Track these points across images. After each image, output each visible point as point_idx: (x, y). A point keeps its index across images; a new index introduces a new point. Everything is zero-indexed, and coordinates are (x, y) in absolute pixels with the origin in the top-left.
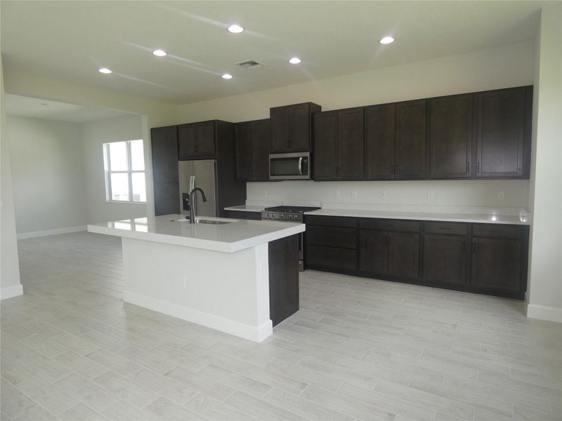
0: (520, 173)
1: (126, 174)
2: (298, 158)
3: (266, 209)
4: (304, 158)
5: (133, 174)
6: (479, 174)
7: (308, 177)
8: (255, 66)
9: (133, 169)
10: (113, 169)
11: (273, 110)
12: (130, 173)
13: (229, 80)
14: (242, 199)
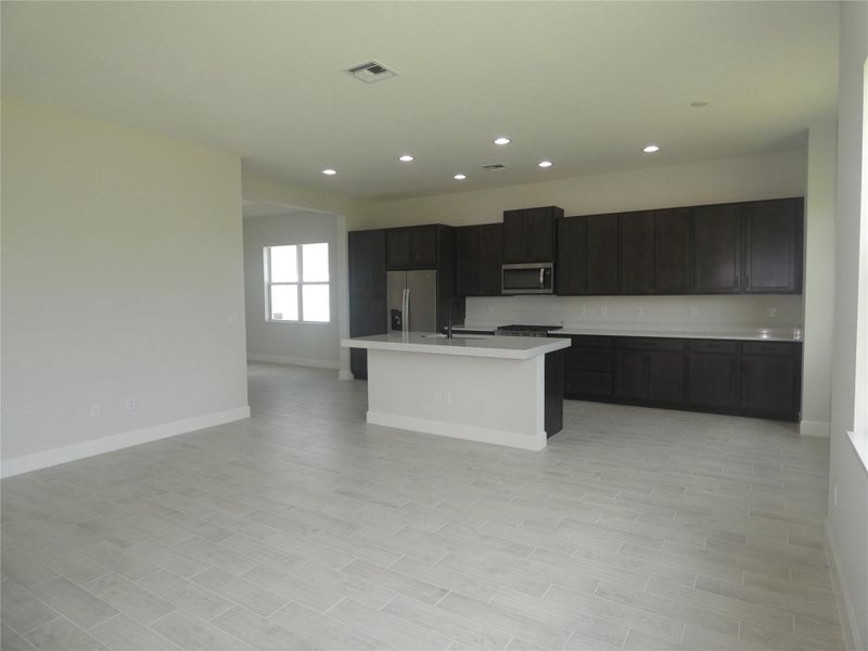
0: (792, 288)
1: (295, 287)
2: (539, 269)
3: (499, 328)
4: (546, 269)
5: (304, 286)
6: (748, 289)
7: (551, 291)
8: (500, 169)
9: (304, 280)
10: (273, 281)
11: (506, 214)
12: (300, 284)
13: (462, 180)
14: (460, 317)
